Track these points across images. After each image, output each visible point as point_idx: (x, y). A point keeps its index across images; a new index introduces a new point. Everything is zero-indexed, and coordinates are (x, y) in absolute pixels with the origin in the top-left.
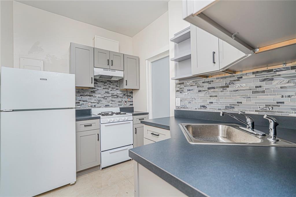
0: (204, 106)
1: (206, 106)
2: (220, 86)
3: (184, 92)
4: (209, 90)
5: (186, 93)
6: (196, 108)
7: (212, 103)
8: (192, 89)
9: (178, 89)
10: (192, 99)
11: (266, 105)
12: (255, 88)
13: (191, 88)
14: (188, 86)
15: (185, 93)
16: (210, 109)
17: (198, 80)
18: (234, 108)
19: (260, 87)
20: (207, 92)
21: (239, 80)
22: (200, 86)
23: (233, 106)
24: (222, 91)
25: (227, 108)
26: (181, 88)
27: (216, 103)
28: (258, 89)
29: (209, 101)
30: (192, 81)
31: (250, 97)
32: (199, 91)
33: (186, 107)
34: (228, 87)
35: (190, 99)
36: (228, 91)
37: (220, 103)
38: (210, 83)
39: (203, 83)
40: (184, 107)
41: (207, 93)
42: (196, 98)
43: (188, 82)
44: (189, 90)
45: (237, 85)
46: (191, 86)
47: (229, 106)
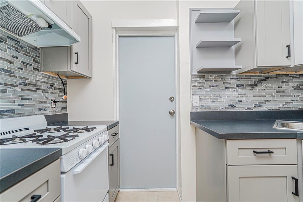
0: (232, 106)
1: (235, 106)
2: (249, 84)
3: (206, 88)
4: (238, 87)
5: (208, 90)
6: (223, 107)
7: (241, 101)
8: (216, 85)
9: (196, 84)
10: (217, 97)
11: (285, 103)
12: (278, 88)
13: (215, 83)
14: (211, 81)
15: (206, 90)
16: (239, 108)
17: (225, 75)
18: (262, 106)
19: (282, 87)
20: (235, 89)
21: (266, 80)
22: (227, 82)
23: (261, 104)
24: (250, 90)
25: (256, 106)
26: (200, 83)
27: (245, 101)
28: (280, 89)
29: (237, 99)
30: (217, 75)
31: (274, 96)
32: (225, 88)
33: (208, 107)
34: (256, 85)
35: (214, 97)
36: (256, 90)
37: (249, 102)
38: (239, 81)
39: (231, 79)
40: (205, 107)
41: (236, 91)
42: (221, 96)
43: (211, 76)
44: (213, 86)
45: (264, 84)
46: (215, 81)
47: (257, 104)
